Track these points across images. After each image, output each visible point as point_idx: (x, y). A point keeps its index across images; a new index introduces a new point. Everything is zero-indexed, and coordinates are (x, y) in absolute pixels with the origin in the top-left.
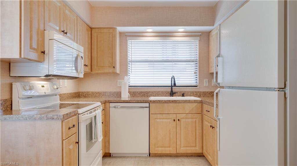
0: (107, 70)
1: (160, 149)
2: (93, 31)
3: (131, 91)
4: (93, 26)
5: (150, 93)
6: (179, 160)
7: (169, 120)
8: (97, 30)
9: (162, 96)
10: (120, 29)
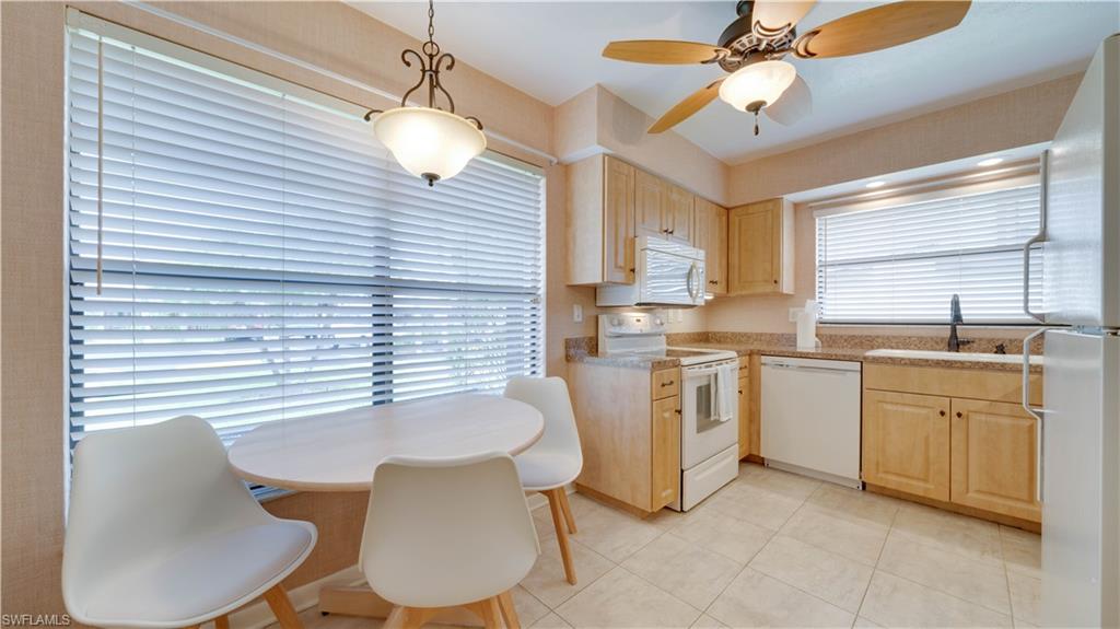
0: (760, 289)
1: (894, 478)
3: (822, 332)
5: (880, 340)
6: (962, 523)
7: (924, 411)
8: (739, 210)
9: (919, 349)
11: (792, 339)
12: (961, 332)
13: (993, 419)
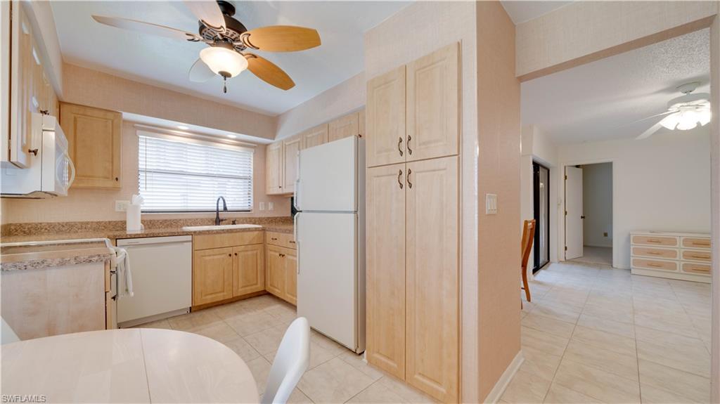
0: (100, 183)
1: (210, 297)
2: (65, 109)
3: (145, 219)
4: (65, 100)
5: (182, 222)
7: (223, 256)
8: (74, 107)
9: (201, 225)
10: (127, 116)
11: (122, 225)
12: (222, 215)
13: (246, 253)
